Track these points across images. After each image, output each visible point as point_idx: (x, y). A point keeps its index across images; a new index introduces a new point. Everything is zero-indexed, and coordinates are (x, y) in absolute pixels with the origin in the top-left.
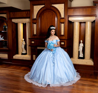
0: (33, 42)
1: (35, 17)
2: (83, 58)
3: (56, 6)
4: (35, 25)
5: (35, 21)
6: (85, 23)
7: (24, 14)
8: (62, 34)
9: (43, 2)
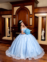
0: (13, 29)
1: (15, 14)
2: (44, 40)
3: (27, 7)
4: (15, 19)
5: (15, 17)
6: (45, 17)
7: (9, 12)
8: (31, 24)
9: (19, 4)
